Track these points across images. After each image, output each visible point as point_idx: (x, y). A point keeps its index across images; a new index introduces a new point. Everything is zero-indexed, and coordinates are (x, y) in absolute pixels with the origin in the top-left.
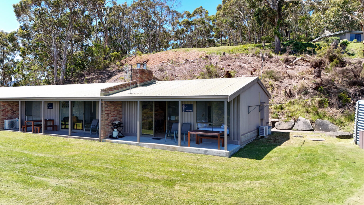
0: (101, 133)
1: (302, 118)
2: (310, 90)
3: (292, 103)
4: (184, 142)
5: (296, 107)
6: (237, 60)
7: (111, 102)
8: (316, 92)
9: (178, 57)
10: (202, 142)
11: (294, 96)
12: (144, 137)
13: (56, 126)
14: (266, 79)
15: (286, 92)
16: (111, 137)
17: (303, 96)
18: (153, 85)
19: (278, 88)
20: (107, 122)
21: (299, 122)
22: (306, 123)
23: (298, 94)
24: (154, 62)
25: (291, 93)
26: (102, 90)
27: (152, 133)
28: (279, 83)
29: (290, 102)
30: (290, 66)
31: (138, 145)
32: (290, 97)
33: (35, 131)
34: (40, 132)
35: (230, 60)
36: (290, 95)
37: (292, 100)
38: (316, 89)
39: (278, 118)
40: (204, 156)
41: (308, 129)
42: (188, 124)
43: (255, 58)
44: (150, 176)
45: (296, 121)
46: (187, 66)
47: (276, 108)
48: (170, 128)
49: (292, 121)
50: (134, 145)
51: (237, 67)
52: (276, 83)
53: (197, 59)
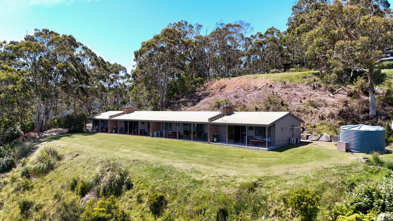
0: (209, 140)
1: (325, 134)
2: (336, 115)
3: (322, 124)
4: (249, 144)
5: (325, 126)
6: (294, 89)
7: (213, 125)
8: (339, 117)
9: (248, 84)
10: (257, 145)
11: (325, 119)
12: (229, 142)
13: (181, 135)
14: (309, 107)
15: (320, 116)
16: (213, 142)
17: (330, 119)
18: (233, 115)
19: (315, 113)
20: (211, 134)
21: (323, 136)
22: (327, 137)
23: (327, 118)
24: (230, 87)
25: (323, 117)
26: (209, 119)
27: (233, 141)
28: (317, 110)
29: (321, 123)
30: (333, 94)
31: (227, 145)
32: (322, 120)
33: (173, 138)
34: (176, 138)
35: (289, 89)
36: (322, 118)
37: (323, 122)
38: (339, 115)
39: (312, 133)
40: (257, 151)
41: (328, 140)
42: (251, 136)
43: (308, 86)
44: (235, 155)
45: (321, 135)
46: (256, 93)
47: (311, 127)
48: (242, 138)
49: (319, 135)
50: (225, 145)
51: (292, 95)
52: (316, 109)
53: (264, 86)
